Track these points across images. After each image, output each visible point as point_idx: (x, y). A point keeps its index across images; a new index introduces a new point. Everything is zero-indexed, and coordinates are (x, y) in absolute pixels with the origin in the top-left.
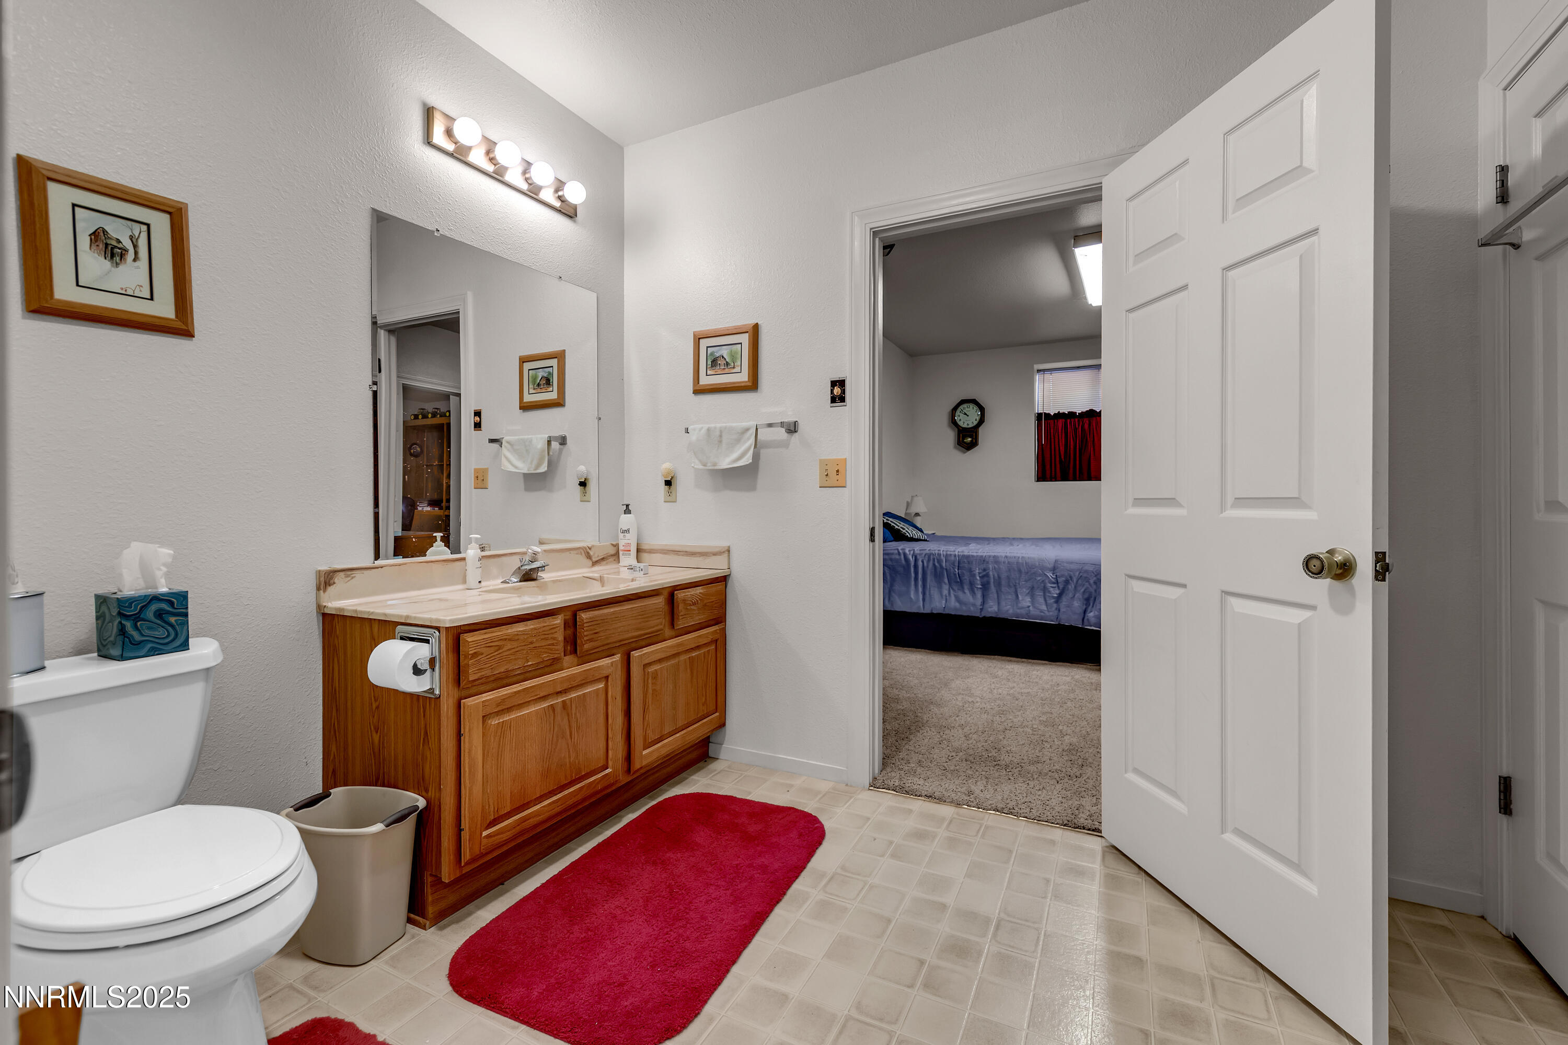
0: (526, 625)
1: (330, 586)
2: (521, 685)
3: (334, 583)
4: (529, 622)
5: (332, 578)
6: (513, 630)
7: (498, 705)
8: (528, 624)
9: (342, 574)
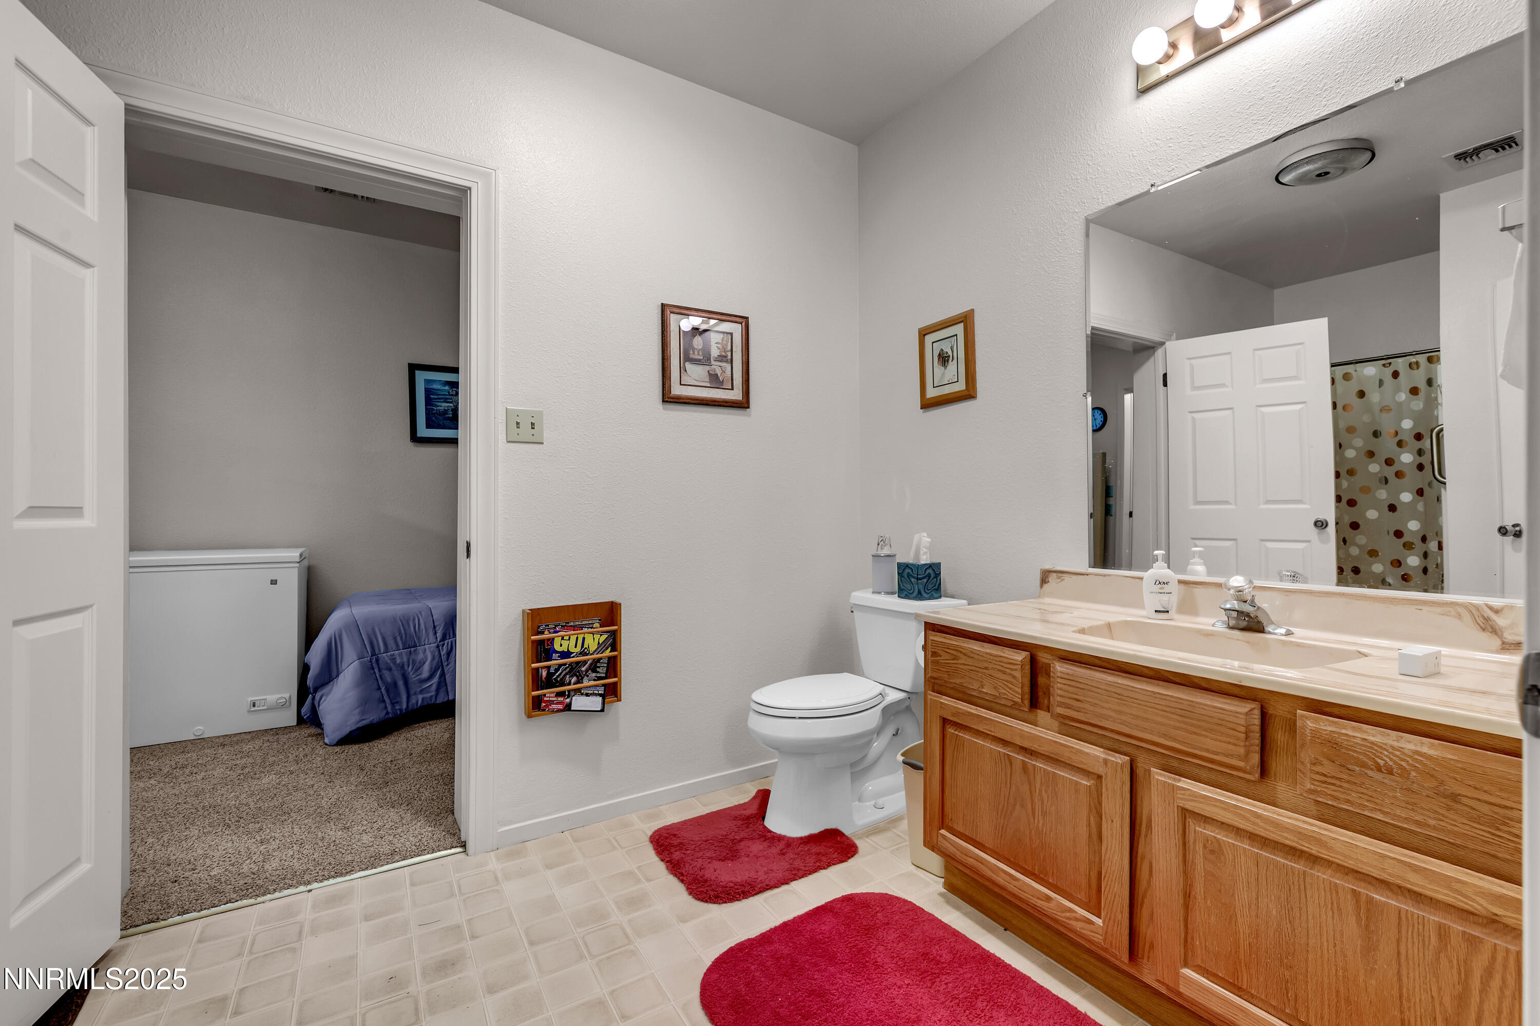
0: (983, 647)
1: (1045, 583)
2: (977, 709)
3: (1049, 582)
4: (986, 645)
5: (1047, 577)
6: (968, 646)
7: (954, 715)
8: (986, 646)
9: (1054, 575)
